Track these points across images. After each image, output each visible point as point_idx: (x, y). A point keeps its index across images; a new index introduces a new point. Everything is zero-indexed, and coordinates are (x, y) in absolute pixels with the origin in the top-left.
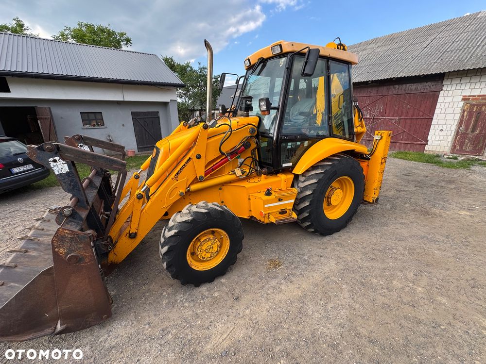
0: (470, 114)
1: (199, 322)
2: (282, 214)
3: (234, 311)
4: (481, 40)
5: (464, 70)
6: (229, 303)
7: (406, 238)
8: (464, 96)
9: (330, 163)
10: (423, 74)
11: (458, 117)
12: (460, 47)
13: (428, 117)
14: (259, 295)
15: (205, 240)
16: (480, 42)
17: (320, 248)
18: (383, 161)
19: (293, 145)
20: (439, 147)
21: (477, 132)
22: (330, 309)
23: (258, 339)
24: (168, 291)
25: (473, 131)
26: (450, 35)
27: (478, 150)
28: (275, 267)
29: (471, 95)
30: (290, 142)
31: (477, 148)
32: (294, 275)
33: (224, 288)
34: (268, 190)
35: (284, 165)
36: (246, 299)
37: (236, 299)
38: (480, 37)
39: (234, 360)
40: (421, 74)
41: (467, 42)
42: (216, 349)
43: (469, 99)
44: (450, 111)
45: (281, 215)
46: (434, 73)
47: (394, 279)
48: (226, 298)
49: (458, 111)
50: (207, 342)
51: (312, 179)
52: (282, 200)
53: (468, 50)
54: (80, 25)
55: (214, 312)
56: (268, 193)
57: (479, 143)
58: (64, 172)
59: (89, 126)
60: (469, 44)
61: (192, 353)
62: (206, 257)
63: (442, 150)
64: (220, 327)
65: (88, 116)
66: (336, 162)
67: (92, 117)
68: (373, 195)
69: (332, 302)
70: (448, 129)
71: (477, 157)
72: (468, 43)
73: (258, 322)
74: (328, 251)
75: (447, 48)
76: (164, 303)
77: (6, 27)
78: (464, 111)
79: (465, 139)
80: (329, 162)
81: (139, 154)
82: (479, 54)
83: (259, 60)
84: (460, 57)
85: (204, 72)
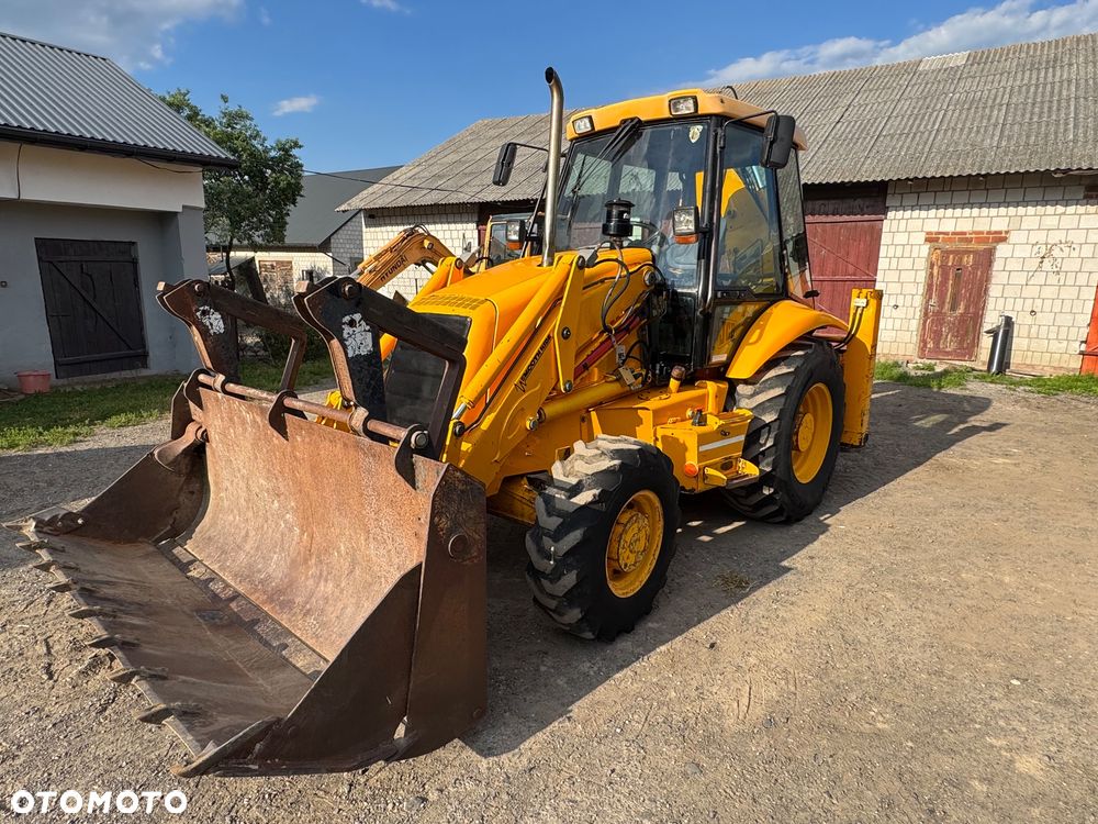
0: (944, 269)
2: (726, 469)
4: (939, 120)
5: (924, 178)
8: (927, 233)
10: (850, 182)
11: (922, 276)
12: (904, 129)
13: (865, 277)
16: (937, 124)
20: (895, 345)
21: (961, 310)
25: (953, 308)
26: (879, 100)
27: (967, 348)
29: (941, 230)
31: (965, 346)
38: (935, 113)
40: (846, 181)
41: (914, 121)
43: (937, 240)
44: (907, 264)
46: (870, 180)
49: (922, 264)
51: (772, 388)
53: (921, 137)
57: (967, 333)
58: (364, 351)
60: (920, 125)
63: (901, 352)
66: (810, 350)
68: (859, 429)
70: (908, 303)
71: (967, 364)
72: (918, 122)
75: (880, 129)
78: (932, 268)
79: (941, 325)
80: (799, 350)
81: (63, 386)
82: (943, 148)
83: (624, 121)
84: (911, 151)
85: (238, 127)
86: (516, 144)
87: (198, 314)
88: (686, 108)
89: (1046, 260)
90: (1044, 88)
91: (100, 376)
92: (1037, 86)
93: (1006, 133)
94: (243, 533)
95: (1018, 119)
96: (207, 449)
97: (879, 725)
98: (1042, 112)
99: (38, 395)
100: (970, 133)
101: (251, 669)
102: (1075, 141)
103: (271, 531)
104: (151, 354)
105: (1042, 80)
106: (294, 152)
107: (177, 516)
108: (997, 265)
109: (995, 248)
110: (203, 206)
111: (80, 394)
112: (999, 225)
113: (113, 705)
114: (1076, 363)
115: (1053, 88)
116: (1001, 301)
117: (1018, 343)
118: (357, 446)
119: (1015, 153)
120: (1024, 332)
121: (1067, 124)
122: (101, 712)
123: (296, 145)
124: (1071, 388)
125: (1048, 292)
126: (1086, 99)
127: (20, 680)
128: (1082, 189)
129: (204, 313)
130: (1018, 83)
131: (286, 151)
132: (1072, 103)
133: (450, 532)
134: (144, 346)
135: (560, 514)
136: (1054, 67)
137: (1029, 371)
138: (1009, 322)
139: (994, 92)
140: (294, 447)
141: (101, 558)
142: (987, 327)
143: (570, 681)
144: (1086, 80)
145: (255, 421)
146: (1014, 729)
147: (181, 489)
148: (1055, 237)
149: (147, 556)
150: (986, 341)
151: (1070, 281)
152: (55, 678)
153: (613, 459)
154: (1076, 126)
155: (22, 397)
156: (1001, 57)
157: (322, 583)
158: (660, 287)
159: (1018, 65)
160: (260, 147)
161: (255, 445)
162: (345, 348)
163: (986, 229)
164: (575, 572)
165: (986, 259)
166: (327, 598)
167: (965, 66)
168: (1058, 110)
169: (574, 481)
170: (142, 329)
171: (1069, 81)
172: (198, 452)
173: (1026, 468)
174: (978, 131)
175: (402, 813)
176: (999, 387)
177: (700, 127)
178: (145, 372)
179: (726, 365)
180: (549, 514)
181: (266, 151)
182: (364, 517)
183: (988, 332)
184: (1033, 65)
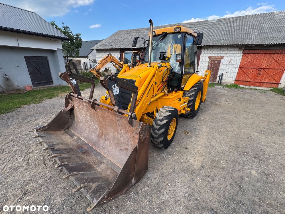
0: (211, 64)
2: (184, 109)
4: (212, 33)
8: (209, 57)
11: (207, 65)
21: (214, 72)
25: (212, 71)
27: (214, 79)
28: (188, 133)
29: (211, 56)
30: (185, 75)
33: (177, 146)
34: (180, 98)
36: (190, 147)
37: (186, 149)
43: (211, 58)
44: (204, 63)
49: (207, 63)
51: (192, 92)
52: (185, 102)
56: (180, 100)
57: (214, 76)
58: (117, 93)
70: (204, 71)
71: (214, 82)
78: (209, 63)
81: (35, 89)
82: (213, 39)
83: (163, 33)
84: (207, 40)
85: (67, 30)
86: (137, 37)
87: (70, 80)
88: (178, 30)
89: (230, 62)
90: (232, 27)
91: (43, 86)
92: (230, 27)
93: (225, 36)
94: (85, 128)
95: (227, 34)
96: (74, 109)
97: (224, 166)
98: (231, 32)
99: (30, 91)
100: (218, 36)
101: (94, 165)
102: (238, 39)
103: (92, 128)
104: (54, 81)
105: (231, 26)
106: (80, 36)
107: (69, 124)
108: (221, 63)
109: (221, 60)
110: (62, 49)
111: (40, 91)
112: (222, 55)
113: (62, 172)
114: (233, 82)
115: (233, 27)
116: (221, 70)
117: (224, 78)
118: (115, 115)
119: (227, 41)
120: (225, 76)
121: (236, 35)
122: (59, 174)
123: (80, 35)
124: (233, 87)
125: (230, 69)
126: (240, 30)
127: (38, 167)
128: (238, 48)
129: (71, 80)
130: (227, 26)
131: (78, 36)
132: (237, 31)
133: (143, 137)
134: (52, 80)
135: (159, 125)
136: (233, 23)
137: (225, 83)
138: (222, 74)
139: (222, 28)
140: (97, 112)
141: (53, 136)
142: (218, 75)
143: (161, 159)
144: (240, 26)
145: (86, 105)
146: (248, 164)
147: (69, 118)
148: (232, 58)
149: (63, 134)
150: (218, 78)
151: (234, 67)
152: (47, 166)
153: (169, 113)
154: (238, 36)
155: (26, 91)
156: (223, 20)
157: (106, 142)
158: (172, 71)
159: (227, 22)
160: (72, 35)
161: (87, 110)
162: (113, 93)
163: (220, 56)
164: (163, 138)
165: (219, 62)
166: (108, 145)
167: (216, 22)
168: (235, 32)
169: (162, 118)
170: (51, 76)
171: (236, 26)
172: (72, 110)
173: (231, 104)
174: (219, 36)
175: (134, 197)
176: (221, 87)
177: (181, 35)
178: (53, 85)
179: (183, 88)
180: (156, 125)
181: (73, 36)
182: (117, 130)
183: (218, 76)
184: (229, 22)
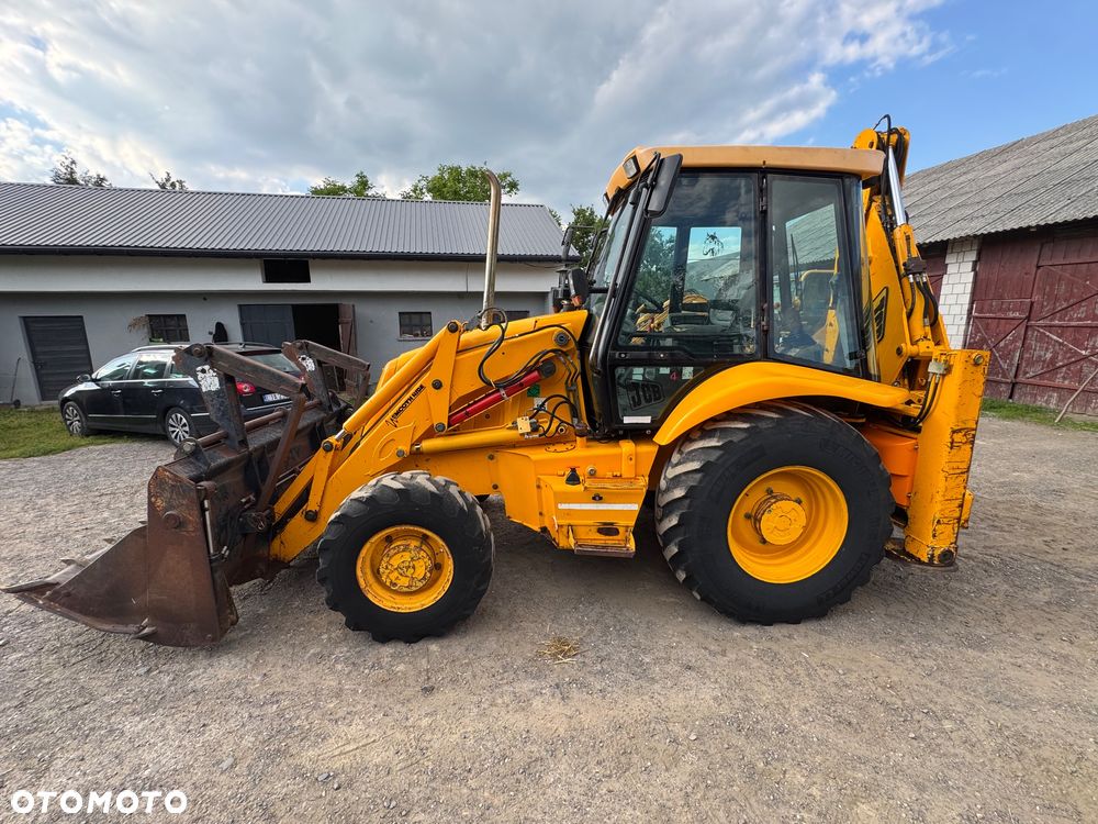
1: (332, 705)
2: (606, 535)
3: (404, 710)
6: (408, 692)
7: (1035, 701)
9: (745, 426)
14: (475, 699)
15: (398, 546)
17: (706, 648)
18: (958, 437)
19: (649, 373)
22: (604, 791)
23: (400, 781)
24: (333, 635)
28: (554, 656)
30: (639, 366)
32: (583, 686)
33: (424, 661)
34: (573, 470)
35: (627, 420)
36: (445, 696)
37: (425, 690)
39: (328, 798)
42: (319, 763)
45: (603, 537)
47: (869, 798)
48: (411, 681)
50: (315, 744)
51: (693, 461)
52: (601, 498)
54: (442, 170)
55: (370, 698)
56: (573, 479)
58: (213, 389)
59: (407, 336)
61: (279, 751)
62: (400, 583)
64: (357, 728)
65: (410, 319)
66: (763, 425)
67: (416, 320)
68: (930, 541)
69: (622, 781)
73: (427, 749)
74: (722, 661)
76: (312, 651)
77: (343, 189)
80: (745, 422)
133: (166, 509)
